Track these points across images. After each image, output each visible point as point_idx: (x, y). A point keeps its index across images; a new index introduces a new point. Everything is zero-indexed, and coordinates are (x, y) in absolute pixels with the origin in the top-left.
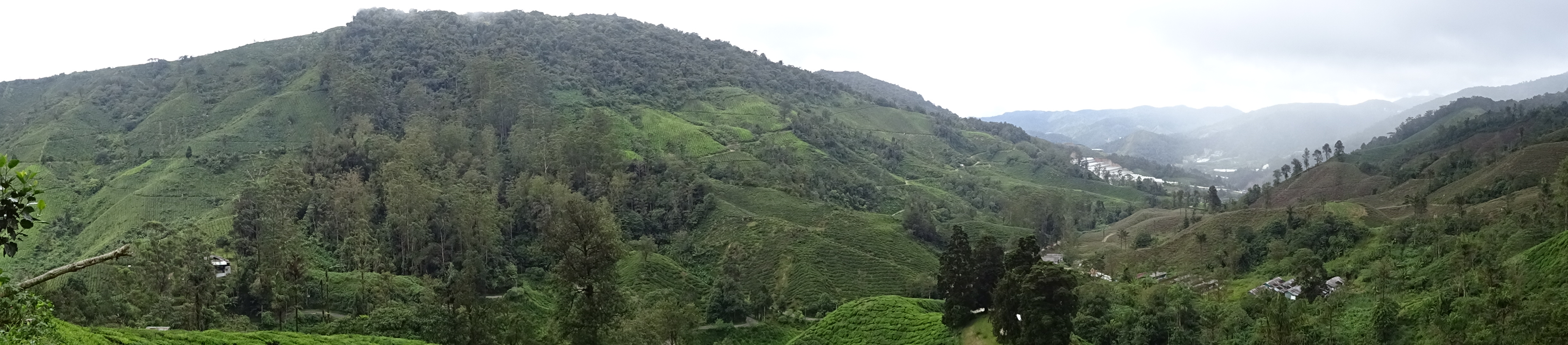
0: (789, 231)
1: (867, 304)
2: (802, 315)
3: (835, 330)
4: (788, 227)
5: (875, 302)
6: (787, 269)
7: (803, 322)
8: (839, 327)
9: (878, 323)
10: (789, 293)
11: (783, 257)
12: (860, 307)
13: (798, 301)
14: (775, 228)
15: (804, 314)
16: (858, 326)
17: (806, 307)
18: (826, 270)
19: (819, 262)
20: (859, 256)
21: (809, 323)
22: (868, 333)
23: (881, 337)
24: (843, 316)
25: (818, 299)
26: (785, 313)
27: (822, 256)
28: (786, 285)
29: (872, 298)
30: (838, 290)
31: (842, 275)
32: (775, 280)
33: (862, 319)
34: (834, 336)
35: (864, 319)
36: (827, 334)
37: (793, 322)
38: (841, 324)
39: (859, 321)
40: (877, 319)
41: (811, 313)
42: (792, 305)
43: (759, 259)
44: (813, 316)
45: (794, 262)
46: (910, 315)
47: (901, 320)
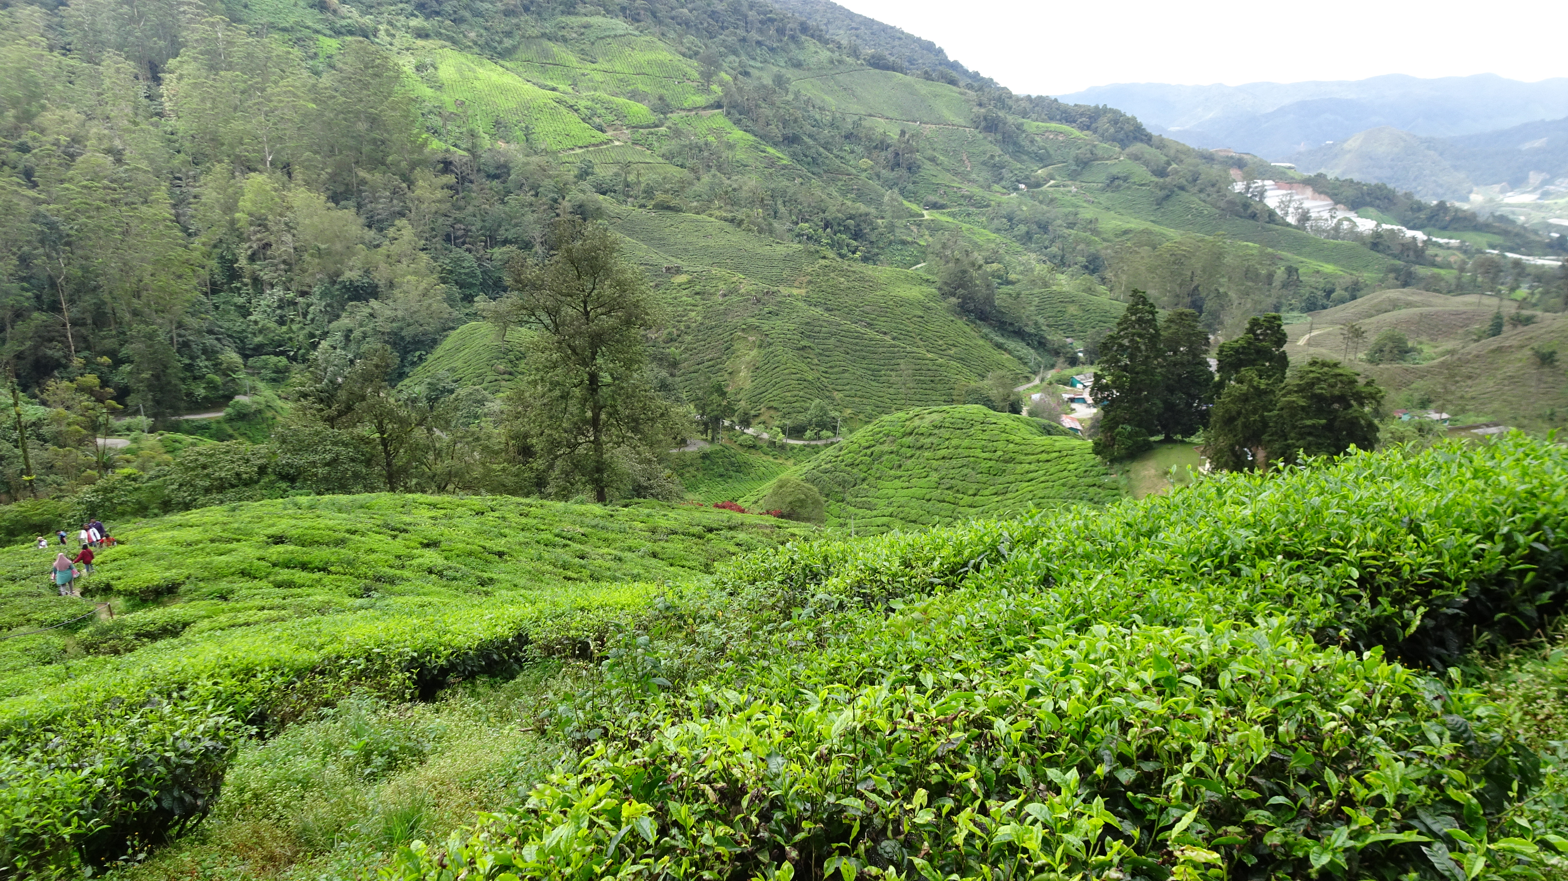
0: (748, 293)
1: (928, 419)
2: (781, 435)
3: (876, 458)
4: (747, 286)
5: (944, 415)
6: (748, 358)
7: (783, 447)
8: (882, 454)
9: (956, 448)
10: (755, 399)
11: (739, 338)
12: (917, 422)
13: (772, 412)
14: (723, 288)
15: (784, 433)
16: (918, 452)
17: (788, 422)
18: (816, 361)
19: (804, 348)
21: (792, 448)
22: (941, 462)
23: (965, 471)
24: (887, 435)
25: (807, 409)
26: (750, 431)
27: (809, 337)
28: (748, 385)
29: (935, 408)
30: (838, 396)
31: (844, 371)
32: (726, 376)
33: (923, 440)
34: (875, 466)
35: (929, 440)
36: (861, 462)
37: (765, 445)
38: (886, 448)
39: (919, 444)
40: (955, 442)
41: (797, 432)
42: (762, 418)
43: (698, 341)
44: (800, 438)
45: (760, 346)
46: (1017, 439)
47: (1001, 445)
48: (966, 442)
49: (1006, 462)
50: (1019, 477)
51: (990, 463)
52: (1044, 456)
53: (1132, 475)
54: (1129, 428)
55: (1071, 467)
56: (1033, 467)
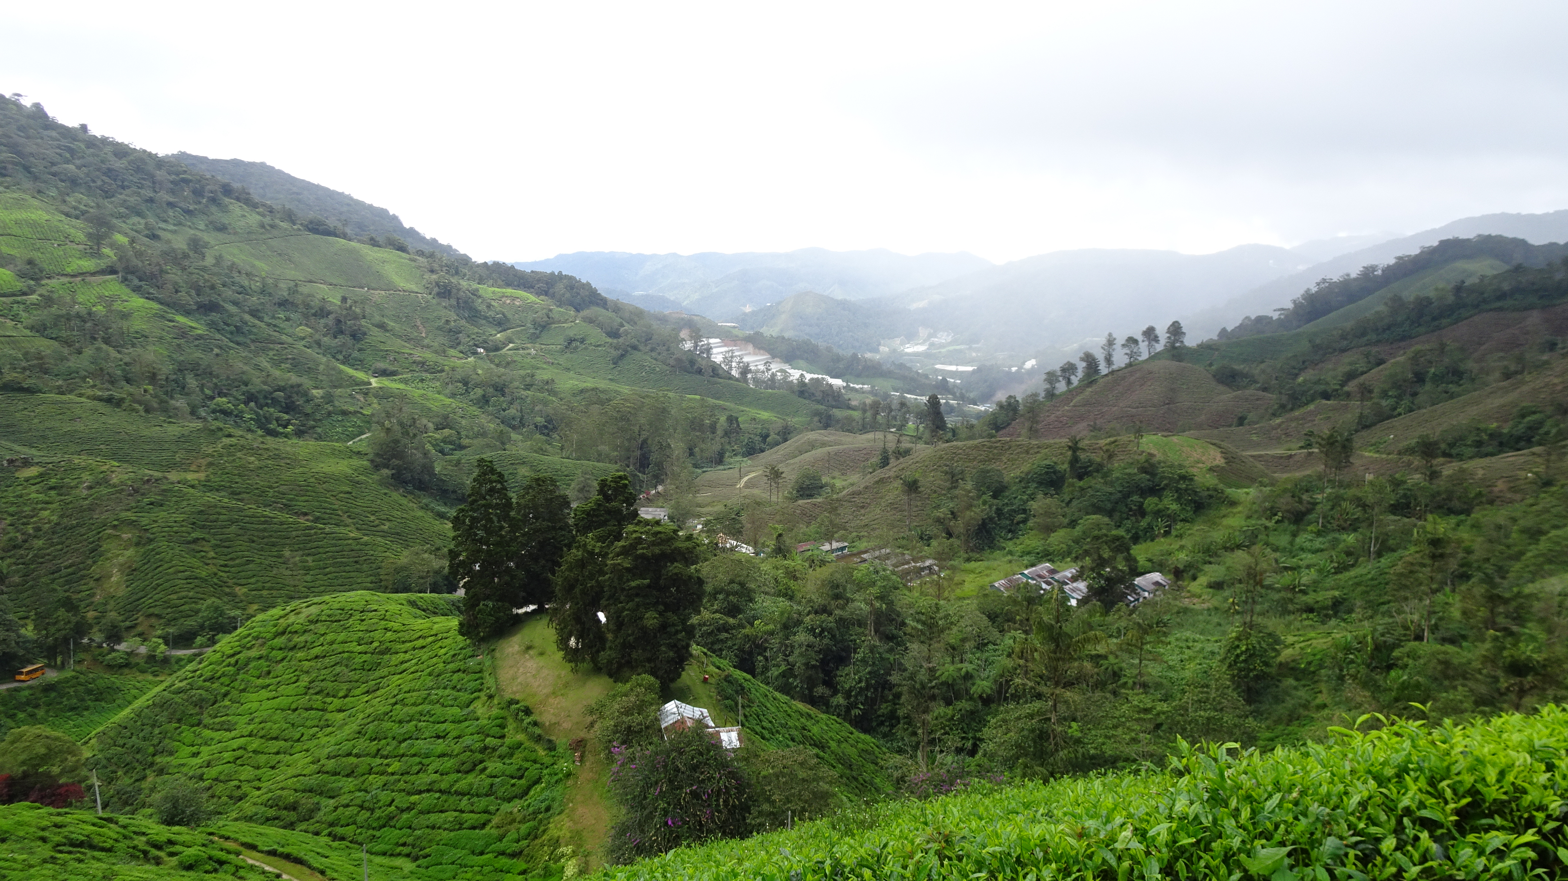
0: (122, 483)
1: (306, 612)
2: (163, 647)
3: (241, 667)
4: (120, 474)
5: (324, 607)
6: (121, 559)
7: (166, 661)
8: (249, 660)
9: (332, 643)
10: (131, 607)
11: (109, 536)
12: (292, 618)
13: (153, 620)
14: (87, 477)
15: (166, 643)
16: (291, 654)
17: (171, 630)
18: (212, 554)
19: (196, 541)
20: (282, 523)
21: (179, 660)
22: (312, 663)
23: (338, 669)
24: (257, 638)
25: (197, 612)
26: (123, 647)
27: (203, 527)
28: (122, 591)
29: (316, 600)
30: (240, 591)
31: (248, 562)
32: (92, 584)
33: (296, 639)
34: (240, 677)
35: (302, 639)
36: (224, 675)
37: (142, 662)
38: (254, 653)
39: (292, 644)
40: (329, 638)
41: (184, 639)
42: (140, 629)
43: (52, 545)
44: (188, 646)
45: (137, 544)
46: (396, 626)
47: (377, 635)
48: (342, 636)
49: (382, 653)
50: (392, 669)
51: (365, 657)
52: (421, 642)
53: (497, 654)
54: (491, 604)
55: (443, 651)
56: (407, 656)
